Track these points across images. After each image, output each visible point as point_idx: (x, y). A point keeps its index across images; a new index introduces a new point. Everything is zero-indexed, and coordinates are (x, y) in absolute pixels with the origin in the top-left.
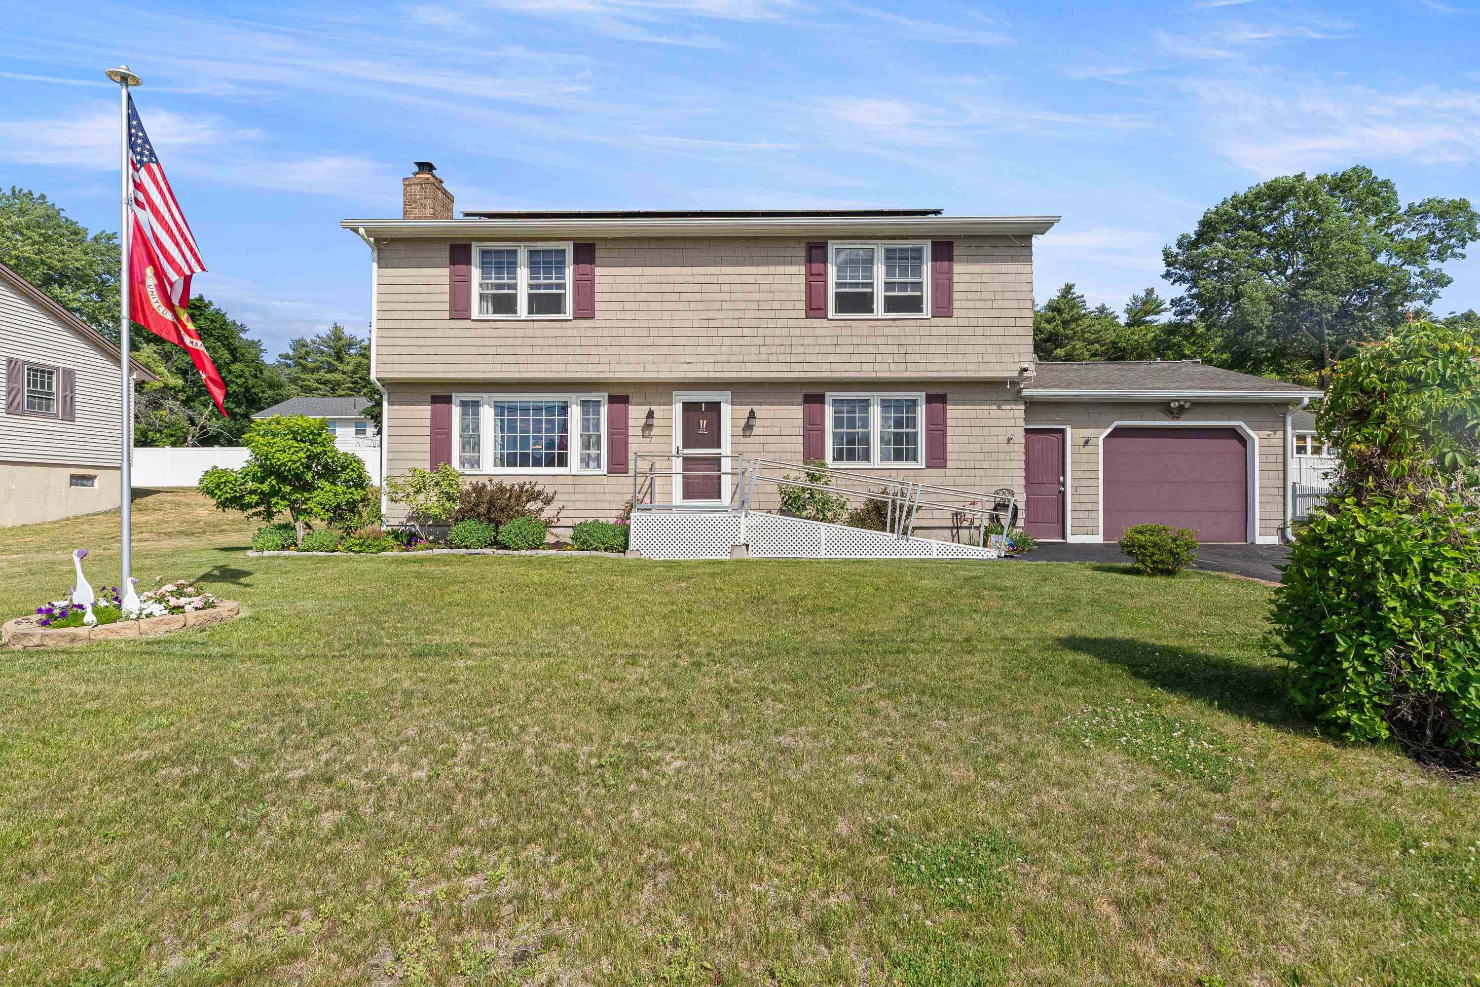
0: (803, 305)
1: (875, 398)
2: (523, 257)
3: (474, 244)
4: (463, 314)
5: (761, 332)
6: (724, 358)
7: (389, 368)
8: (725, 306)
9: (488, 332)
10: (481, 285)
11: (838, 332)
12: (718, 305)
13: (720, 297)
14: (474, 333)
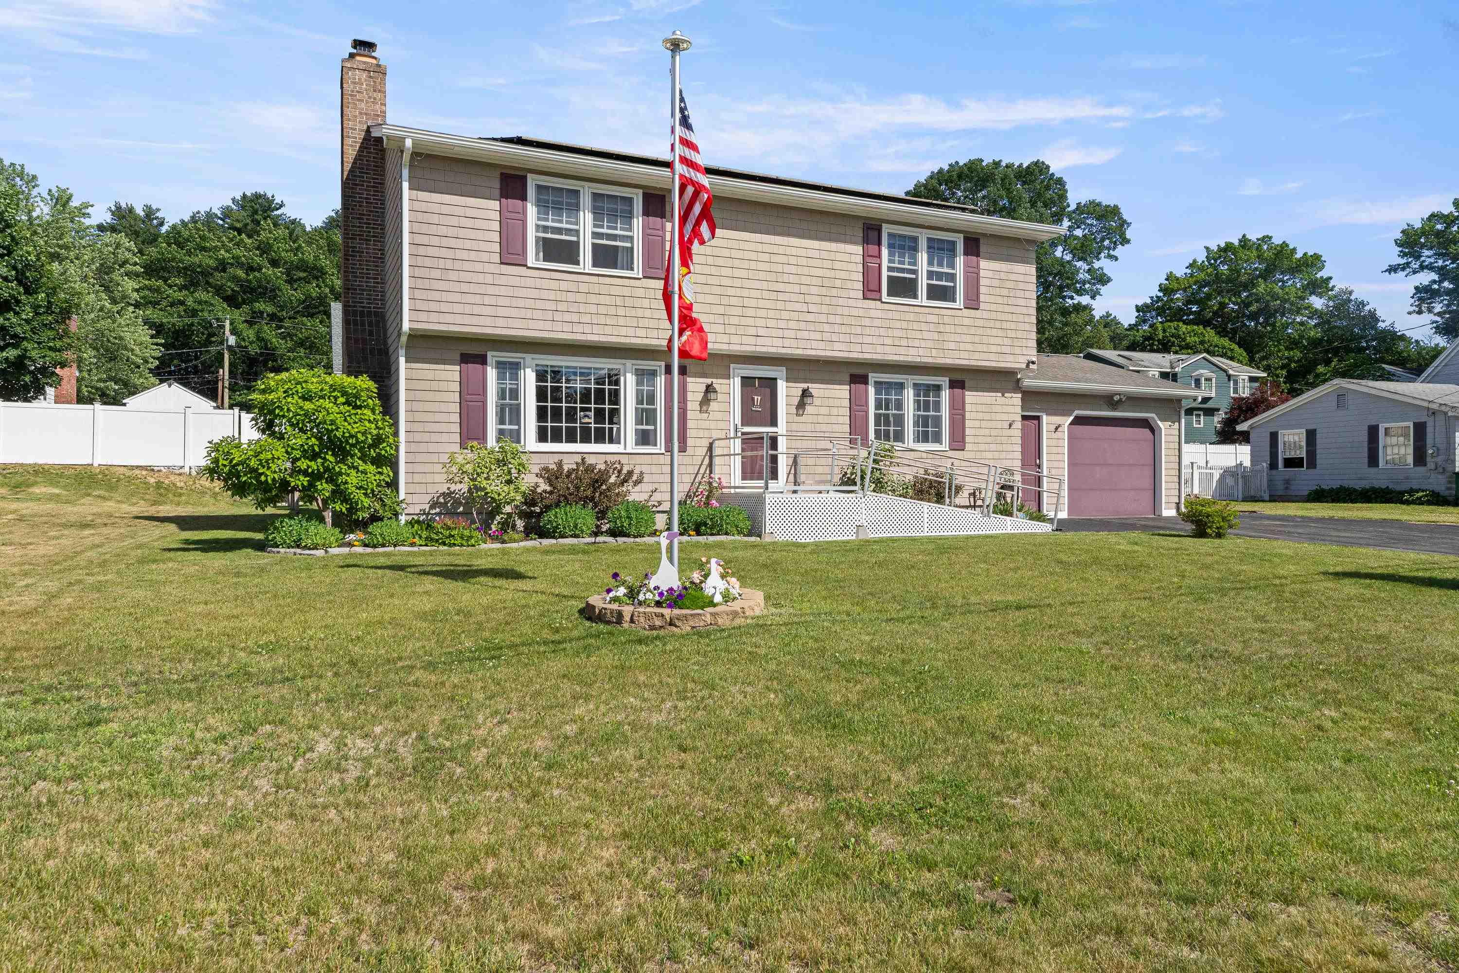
0: (860, 286)
1: (910, 380)
2: (586, 200)
3: (530, 177)
4: (518, 259)
5: (824, 309)
6: (792, 334)
7: (423, 316)
8: (792, 279)
9: (546, 284)
10: (537, 226)
11: (890, 315)
12: (786, 278)
13: (787, 269)
14: (529, 282)
